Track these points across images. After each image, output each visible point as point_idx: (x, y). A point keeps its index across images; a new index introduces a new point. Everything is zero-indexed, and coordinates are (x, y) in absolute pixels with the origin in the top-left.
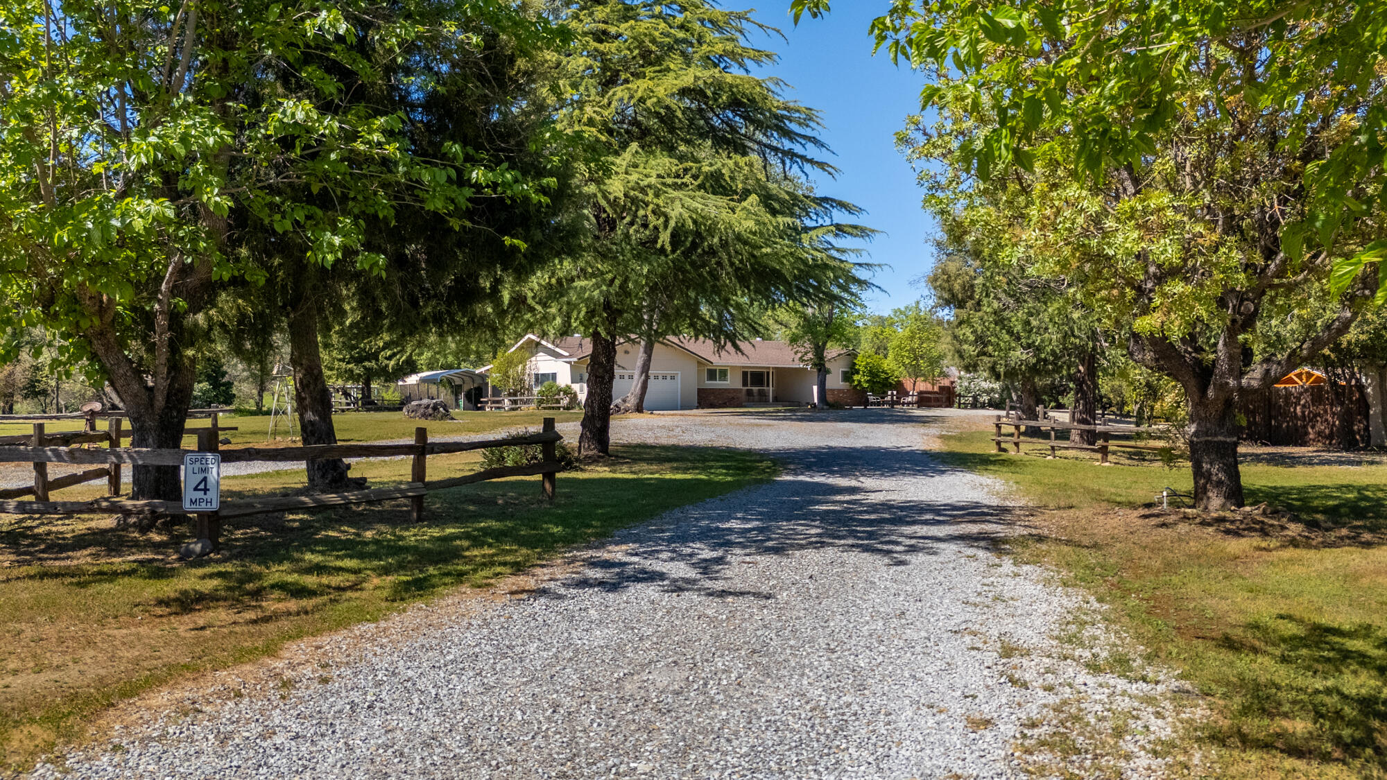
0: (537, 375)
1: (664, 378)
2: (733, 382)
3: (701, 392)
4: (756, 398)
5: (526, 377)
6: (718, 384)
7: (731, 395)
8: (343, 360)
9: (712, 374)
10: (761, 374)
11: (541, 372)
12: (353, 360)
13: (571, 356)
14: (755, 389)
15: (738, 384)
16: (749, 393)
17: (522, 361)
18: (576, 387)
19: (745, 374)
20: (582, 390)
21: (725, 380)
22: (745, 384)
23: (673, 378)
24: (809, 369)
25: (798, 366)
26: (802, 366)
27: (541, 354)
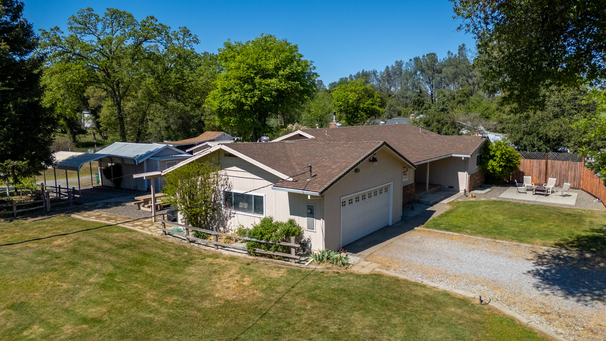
0: (228, 193)
1: (381, 192)
2: (410, 178)
7: (409, 192)
11: (234, 191)
13: (296, 182)
15: (412, 180)
18: (300, 222)
20: (311, 228)
21: (406, 177)
23: (386, 189)
24: (463, 159)
25: (450, 155)
26: (453, 155)
27: (235, 168)
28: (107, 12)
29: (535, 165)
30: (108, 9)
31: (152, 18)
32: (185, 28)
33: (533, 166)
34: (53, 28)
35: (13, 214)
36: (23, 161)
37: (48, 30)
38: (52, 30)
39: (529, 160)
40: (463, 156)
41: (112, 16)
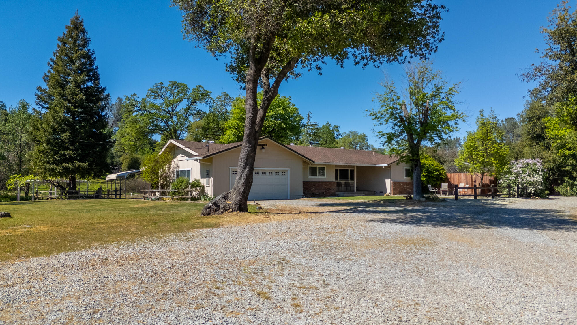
0: (178, 172)
1: (277, 173)
2: (329, 177)
3: (305, 184)
4: (344, 188)
5: (171, 174)
6: (318, 178)
7: (327, 187)
8: (48, 162)
9: (313, 171)
10: (347, 171)
11: (180, 170)
12: (55, 162)
13: (199, 155)
14: (343, 182)
15: (332, 179)
16: (339, 185)
17: (169, 161)
18: (203, 181)
19: (336, 170)
20: (208, 184)
21: (323, 175)
22: (336, 179)
23: (284, 173)
24: (383, 167)
25: (375, 166)
26: (377, 165)
27: (181, 155)
28: (169, 83)
29: (463, 178)
30: (170, 82)
31: (200, 86)
32: (225, 93)
33: (461, 178)
34: (132, 94)
35: (78, 196)
36: (85, 163)
37: (130, 97)
38: (132, 96)
39: (457, 174)
40: (383, 165)
41: (173, 86)
